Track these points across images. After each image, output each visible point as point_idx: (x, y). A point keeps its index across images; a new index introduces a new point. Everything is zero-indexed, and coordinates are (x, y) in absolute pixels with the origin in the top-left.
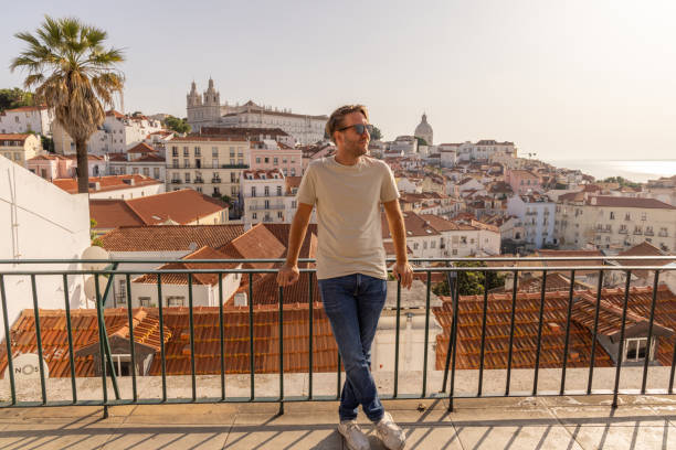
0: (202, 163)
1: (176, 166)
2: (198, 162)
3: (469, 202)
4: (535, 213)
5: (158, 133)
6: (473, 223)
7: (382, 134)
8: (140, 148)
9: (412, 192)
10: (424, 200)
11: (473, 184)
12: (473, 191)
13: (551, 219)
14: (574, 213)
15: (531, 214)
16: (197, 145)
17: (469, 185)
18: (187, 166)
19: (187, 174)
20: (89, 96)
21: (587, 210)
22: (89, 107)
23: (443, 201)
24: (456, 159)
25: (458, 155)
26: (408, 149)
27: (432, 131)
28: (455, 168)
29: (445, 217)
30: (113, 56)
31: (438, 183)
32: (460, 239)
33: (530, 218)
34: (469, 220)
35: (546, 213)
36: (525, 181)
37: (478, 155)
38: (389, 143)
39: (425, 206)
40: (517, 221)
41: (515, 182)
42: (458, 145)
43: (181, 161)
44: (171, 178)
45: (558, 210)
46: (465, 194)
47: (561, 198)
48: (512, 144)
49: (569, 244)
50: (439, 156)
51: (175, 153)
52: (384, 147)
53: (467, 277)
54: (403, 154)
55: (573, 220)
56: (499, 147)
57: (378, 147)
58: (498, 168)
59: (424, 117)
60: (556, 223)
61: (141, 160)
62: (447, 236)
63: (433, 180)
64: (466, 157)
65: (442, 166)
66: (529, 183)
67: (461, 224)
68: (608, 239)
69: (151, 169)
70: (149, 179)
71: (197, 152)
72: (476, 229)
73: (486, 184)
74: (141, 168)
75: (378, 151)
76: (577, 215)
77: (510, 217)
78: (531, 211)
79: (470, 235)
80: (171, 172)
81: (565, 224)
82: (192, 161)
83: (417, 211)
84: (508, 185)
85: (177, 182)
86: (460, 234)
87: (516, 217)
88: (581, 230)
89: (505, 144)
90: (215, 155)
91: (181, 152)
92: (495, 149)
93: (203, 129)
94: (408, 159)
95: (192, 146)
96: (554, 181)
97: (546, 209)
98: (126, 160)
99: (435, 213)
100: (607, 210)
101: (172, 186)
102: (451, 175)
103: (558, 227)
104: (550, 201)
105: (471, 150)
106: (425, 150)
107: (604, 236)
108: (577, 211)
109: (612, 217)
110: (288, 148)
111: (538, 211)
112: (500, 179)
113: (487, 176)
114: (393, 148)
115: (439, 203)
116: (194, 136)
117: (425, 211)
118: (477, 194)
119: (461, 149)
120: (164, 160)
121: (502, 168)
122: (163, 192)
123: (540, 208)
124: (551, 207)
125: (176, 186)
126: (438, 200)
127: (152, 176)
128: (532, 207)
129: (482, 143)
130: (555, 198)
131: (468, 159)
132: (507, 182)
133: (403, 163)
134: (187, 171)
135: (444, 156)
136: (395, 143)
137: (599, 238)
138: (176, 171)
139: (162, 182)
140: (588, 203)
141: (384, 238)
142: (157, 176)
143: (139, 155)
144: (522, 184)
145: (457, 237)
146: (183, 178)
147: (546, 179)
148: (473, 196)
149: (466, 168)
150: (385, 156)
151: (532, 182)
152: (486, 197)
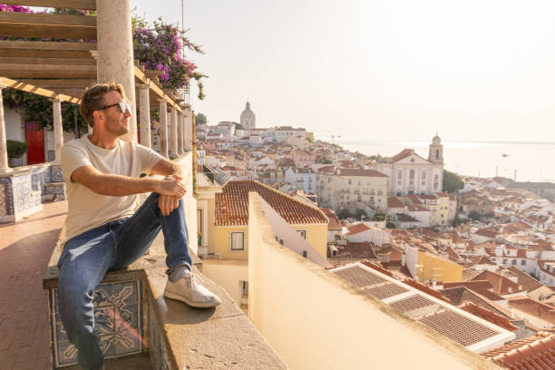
3: (261, 173)
4: (302, 181)
7: (208, 119)
11: (266, 160)
12: (266, 165)
13: (313, 186)
14: (327, 180)
17: (263, 161)
21: (335, 178)
23: (238, 173)
24: (261, 141)
25: (263, 138)
26: (226, 133)
27: (254, 117)
28: (258, 149)
31: (240, 159)
33: (300, 184)
35: (311, 181)
36: (303, 158)
37: (279, 137)
38: (212, 127)
40: (289, 187)
41: (297, 158)
42: (264, 130)
45: (318, 179)
46: (260, 168)
47: (320, 170)
48: (304, 130)
49: (325, 202)
50: (248, 138)
52: (208, 131)
54: (221, 136)
55: (327, 185)
56: (294, 132)
57: (203, 131)
58: (289, 149)
59: (248, 104)
60: (317, 188)
63: (236, 158)
64: (270, 139)
65: (250, 146)
66: (306, 160)
68: (348, 198)
73: (276, 161)
75: (203, 134)
76: (329, 181)
81: (322, 188)
84: (293, 161)
87: (289, 184)
88: (332, 192)
89: (300, 129)
92: (291, 134)
94: (223, 141)
96: (324, 158)
97: (310, 178)
100: (347, 178)
102: (255, 153)
103: (319, 190)
104: (313, 172)
105: (274, 134)
106: (242, 133)
107: (346, 195)
108: (329, 179)
109: (350, 183)
111: (304, 179)
112: (287, 157)
113: (279, 154)
114: (214, 131)
118: (267, 168)
119: (266, 132)
121: (292, 148)
123: (306, 177)
124: (313, 176)
126: (234, 172)
128: (299, 176)
129: (283, 128)
130: (316, 171)
131: (271, 141)
132: (292, 159)
133: (220, 144)
135: (251, 138)
136: (216, 128)
137: (342, 197)
140: (336, 174)
147: (318, 157)
148: (265, 170)
149: (267, 148)
150: (207, 138)
151: (308, 158)
152: (273, 170)
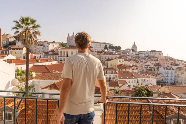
0: (68, 55)
1: (61, 56)
2: (67, 55)
3: (147, 69)
4: (168, 73)
5: (57, 47)
6: (148, 75)
7: (121, 48)
8: (52, 51)
9: (129, 65)
10: (132, 68)
11: (148, 63)
12: (148, 65)
13: (173, 75)
14: (181, 73)
15: (166, 73)
16: (67, 50)
18: (64, 56)
19: (64, 59)
20: (31, 37)
22: (30, 40)
23: (138, 68)
24: (143, 56)
25: (144, 54)
26: (129, 52)
27: (137, 47)
28: (143, 59)
29: (139, 73)
30: (38, 26)
31: (137, 63)
32: (143, 80)
33: (166, 75)
34: (147, 74)
35: (172, 73)
36: (165, 63)
37: (151, 55)
38: (123, 51)
39: (133, 69)
40: (162, 75)
41: (162, 63)
42: (144, 52)
43: (63, 55)
44: (60, 59)
45: (175, 72)
46: (146, 66)
47: (177, 68)
48: (161, 51)
49: (179, 83)
50: (138, 55)
51: (61, 53)
52: (122, 52)
53: (141, 92)
54: (127, 54)
55: (180, 75)
57: (120, 52)
58: (157, 59)
59: (134, 43)
60: (175, 76)
61: (52, 54)
62: (139, 79)
63: (136, 62)
64: (147, 55)
65: (139, 58)
66: (166, 63)
67: (144, 75)
69: (55, 57)
70: (54, 59)
71: (67, 52)
72: (148, 77)
73: (153, 64)
74: (52, 57)
76: (182, 74)
77: (160, 74)
78: (167, 72)
79: (147, 79)
80: (60, 58)
81: (178, 77)
82: (66, 55)
83: (130, 71)
85: (61, 60)
86: (143, 78)
87: (162, 74)
88: (183, 79)
89: (159, 51)
90: (72, 53)
91: (63, 52)
92: (156, 53)
93: (70, 46)
94: (129, 56)
95: (66, 51)
96: (174, 63)
97: (171, 72)
98: (48, 54)
99: (136, 72)
101: (60, 62)
102: (142, 60)
103: (176, 78)
104: (173, 69)
105: (148, 53)
106: (134, 53)
108: (182, 73)
110: (93, 51)
111: (169, 72)
112: (157, 62)
113: (153, 61)
114: (124, 52)
115: (137, 69)
116: (67, 48)
117: (133, 71)
118: (150, 66)
119: (145, 53)
120: (58, 54)
121: (158, 59)
122: (57, 63)
123: (170, 71)
124: (173, 71)
125: (61, 62)
126: (137, 68)
127: (55, 59)
128: (167, 71)
129: (152, 51)
130: (175, 69)
132: (159, 63)
133: (127, 57)
134: (64, 57)
135: (140, 54)
136: (125, 51)
138: (61, 57)
139: (57, 60)
140: (185, 71)
141: (119, 79)
142: (56, 59)
143: (52, 53)
144: (164, 63)
145: (142, 79)
146: (63, 59)
147: (172, 62)
148: (148, 67)
149: (146, 58)
150: (122, 54)
151: (167, 63)
152: (153, 67)
